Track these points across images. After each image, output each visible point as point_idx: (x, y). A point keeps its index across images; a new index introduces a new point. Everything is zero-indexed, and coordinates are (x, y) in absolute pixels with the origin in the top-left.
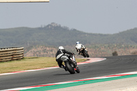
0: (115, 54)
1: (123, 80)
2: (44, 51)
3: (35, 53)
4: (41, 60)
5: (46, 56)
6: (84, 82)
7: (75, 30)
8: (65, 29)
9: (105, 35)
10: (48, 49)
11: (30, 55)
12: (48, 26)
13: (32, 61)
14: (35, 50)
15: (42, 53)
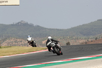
0: (68, 44)
1: (74, 63)
2: (16, 42)
3: (8, 43)
4: (13, 49)
5: (17, 45)
6: (45, 65)
7: (38, 26)
8: (31, 26)
9: (61, 30)
10: (18, 40)
11: (5, 44)
12: (18, 23)
13: (6, 49)
14: (9, 41)
15: (14, 43)
